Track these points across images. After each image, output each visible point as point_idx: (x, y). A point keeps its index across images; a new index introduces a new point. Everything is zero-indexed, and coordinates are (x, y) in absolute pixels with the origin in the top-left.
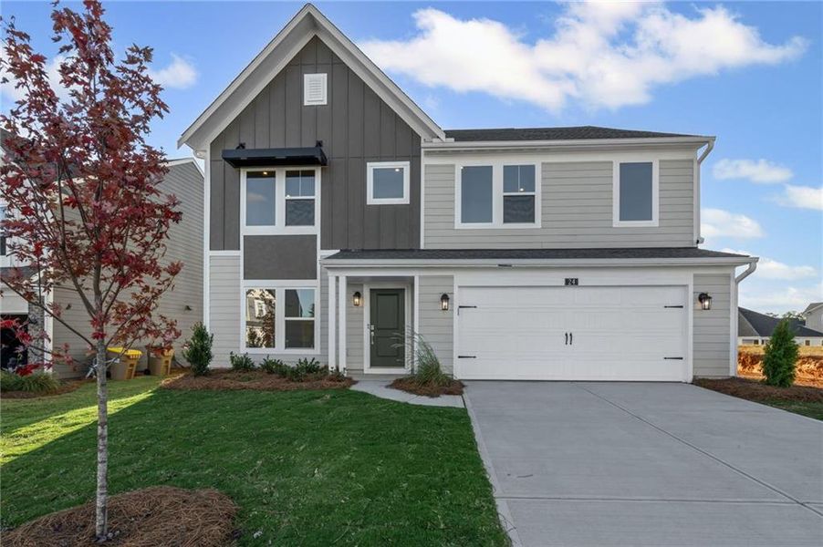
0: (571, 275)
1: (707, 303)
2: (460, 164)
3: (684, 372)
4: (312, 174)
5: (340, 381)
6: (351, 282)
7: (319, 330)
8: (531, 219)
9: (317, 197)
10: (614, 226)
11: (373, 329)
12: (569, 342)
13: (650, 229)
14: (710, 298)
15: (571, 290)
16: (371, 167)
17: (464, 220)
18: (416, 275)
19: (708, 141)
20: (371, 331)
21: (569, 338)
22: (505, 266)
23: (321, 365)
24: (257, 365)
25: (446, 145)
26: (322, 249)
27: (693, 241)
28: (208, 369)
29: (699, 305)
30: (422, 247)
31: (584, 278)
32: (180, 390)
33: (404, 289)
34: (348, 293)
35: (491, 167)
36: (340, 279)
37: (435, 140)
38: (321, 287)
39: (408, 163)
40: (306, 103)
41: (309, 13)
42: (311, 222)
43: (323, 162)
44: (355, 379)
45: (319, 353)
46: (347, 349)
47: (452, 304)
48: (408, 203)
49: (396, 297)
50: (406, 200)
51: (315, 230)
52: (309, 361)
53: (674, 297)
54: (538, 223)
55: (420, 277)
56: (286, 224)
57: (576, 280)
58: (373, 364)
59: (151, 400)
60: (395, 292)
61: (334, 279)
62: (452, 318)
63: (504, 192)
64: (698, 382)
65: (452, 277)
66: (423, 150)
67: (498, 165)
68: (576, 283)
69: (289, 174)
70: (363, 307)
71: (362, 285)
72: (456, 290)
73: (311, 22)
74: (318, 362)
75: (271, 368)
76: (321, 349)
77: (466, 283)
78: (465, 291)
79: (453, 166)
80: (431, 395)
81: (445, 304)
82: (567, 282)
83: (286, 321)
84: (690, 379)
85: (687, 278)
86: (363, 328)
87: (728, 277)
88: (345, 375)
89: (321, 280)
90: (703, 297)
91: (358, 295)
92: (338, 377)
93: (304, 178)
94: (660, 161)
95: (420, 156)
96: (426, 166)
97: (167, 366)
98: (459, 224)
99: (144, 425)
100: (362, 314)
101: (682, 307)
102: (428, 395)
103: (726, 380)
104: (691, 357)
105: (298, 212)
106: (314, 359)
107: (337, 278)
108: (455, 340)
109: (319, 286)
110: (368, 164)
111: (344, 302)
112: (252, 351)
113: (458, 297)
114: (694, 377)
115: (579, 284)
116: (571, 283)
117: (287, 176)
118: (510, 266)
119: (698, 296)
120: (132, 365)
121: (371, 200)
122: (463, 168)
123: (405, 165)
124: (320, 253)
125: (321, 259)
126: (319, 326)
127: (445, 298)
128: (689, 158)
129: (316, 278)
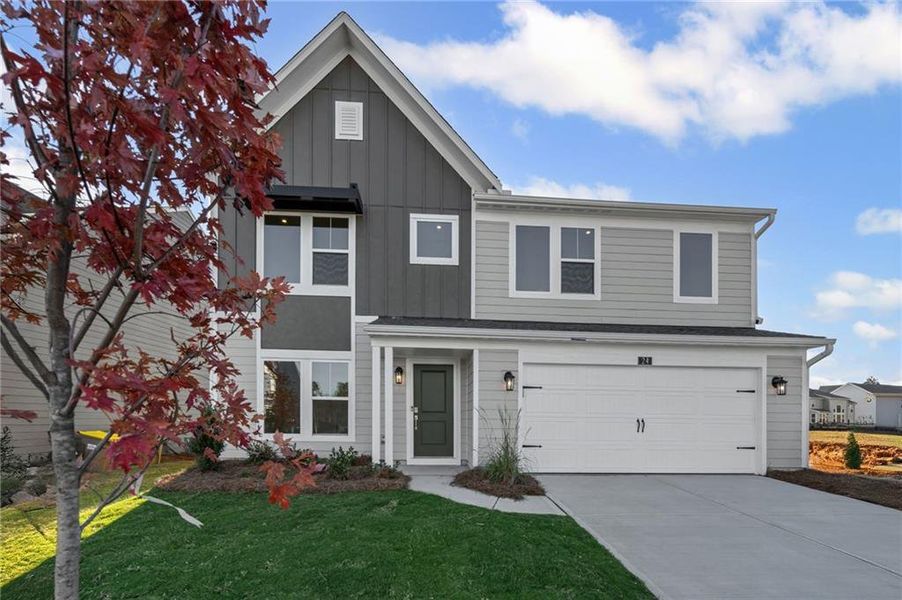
0: (645, 353)
1: (782, 388)
2: (514, 221)
3: (757, 463)
4: (344, 224)
5: (391, 478)
6: (399, 354)
8: (590, 289)
9: (351, 251)
10: (675, 300)
11: (416, 411)
12: (640, 430)
13: (709, 306)
14: (786, 382)
15: (644, 371)
16: (415, 219)
17: (519, 288)
18: (475, 347)
19: (769, 214)
20: (415, 414)
21: (641, 424)
22: (578, 340)
23: (363, 456)
25: (502, 198)
26: (356, 314)
27: (750, 321)
29: (773, 390)
30: (473, 317)
31: (659, 357)
32: (186, 492)
33: (452, 366)
35: (548, 228)
36: (386, 349)
37: (490, 191)
38: (357, 360)
39: (457, 217)
40: (337, 137)
41: (344, 24)
42: (345, 282)
43: (355, 208)
44: (407, 473)
45: (354, 441)
47: (517, 384)
48: (457, 264)
49: (442, 374)
50: (454, 260)
51: (349, 290)
52: (346, 451)
53: (746, 380)
54: (597, 296)
55: (480, 351)
56: (314, 283)
57: (650, 359)
58: (417, 453)
59: (146, 510)
60: (442, 369)
61: (379, 350)
62: (517, 401)
63: (562, 257)
64: (773, 474)
65: (516, 352)
66: (473, 203)
67: (556, 226)
68: (650, 363)
69: (317, 223)
70: (405, 385)
71: (405, 359)
72: (521, 367)
73: (346, 36)
74: (357, 452)
76: (356, 435)
77: (531, 358)
78: (530, 369)
79: (507, 224)
81: (508, 383)
82: (642, 361)
83: (314, 401)
84: (764, 472)
85: (760, 359)
86: (405, 410)
87: (800, 360)
88: (395, 469)
89: (357, 350)
90: (777, 382)
91: (401, 370)
92: (388, 472)
93: (335, 229)
94: (720, 233)
95: (470, 210)
96: (477, 222)
98: (513, 292)
99: (140, 560)
100: (404, 394)
101: (753, 392)
102: (511, 497)
104: (764, 447)
105: (329, 268)
106: (351, 449)
107: (383, 349)
109: (354, 358)
110: (412, 215)
113: (523, 376)
114: (768, 468)
115: (654, 364)
116: (644, 362)
117: (315, 225)
118: (584, 340)
119: (771, 380)
121: (415, 259)
122: (518, 227)
123: (454, 220)
124: (355, 319)
125: (356, 327)
126: (354, 408)
127: (508, 376)
128: (745, 232)
129: (350, 350)
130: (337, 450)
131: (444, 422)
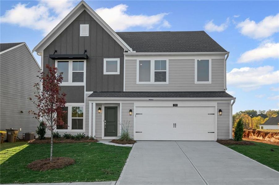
0: (175, 103)
1: (221, 113)
2: (138, 59)
3: (214, 137)
4: (82, 62)
6: (97, 105)
7: (85, 122)
8: (165, 80)
9: (85, 71)
10: (195, 83)
11: (105, 122)
12: (175, 127)
13: (208, 85)
14: (222, 111)
15: (175, 108)
16: (105, 60)
17: (140, 81)
18: (121, 102)
20: (105, 123)
21: (175, 125)
22: (151, 100)
23: (86, 136)
24: (62, 136)
25: (133, 53)
26: (86, 91)
27: (223, 89)
28: (45, 137)
29: (219, 114)
30: (124, 91)
31: (180, 104)
33: (117, 107)
34: (96, 108)
35: (150, 61)
37: (129, 52)
38: (86, 106)
39: (119, 59)
40: (81, 36)
41: (83, 4)
42: (82, 81)
43: (87, 58)
44: (98, 140)
45: (85, 131)
46: (96, 130)
47: (133, 113)
48: (119, 74)
49: (114, 110)
51: (84, 84)
52: (81, 134)
53: (211, 111)
54: (167, 82)
56: (73, 82)
57: (177, 105)
58: (105, 135)
60: (114, 108)
62: (133, 118)
63: (155, 70)
64: (220, 141)
65: (133, 103)
66: (124, 55)
67: (153, 60)
68: (177, 106)
70: (102, 113)
71: (101, 106)
72: (135, 108)
73: (83, 6)
74: (85, 135)
75: (67, 137)
76: (86, 130)
77: (139, 105)
78: (138, 108)
79: (136, 60)
80: (123, 144)
81: (131, 113)
82: (174, 105)
83: (72, 119)
84: (216, 140)
85: (215, 104)
86: (102, 122)
87: (229, 104)
88: (95, 139)
89: (86, 103)
90: (220, 111)
91: (100, 109)
92: (92, 139)
94: (212, 59)
95: (124, 56)
96: (126, 60)
97: (15, 138)
98: (138, 82)
100: (101, 116)
101: (214, 114)
103: (229, 140)
104: (217, 132)
105: (77, 77)
106: (83, 133)
107: (92, 104)
108: (134, 126)
109: (85, 105)
110: (104, 59)
111: (95, 111)
112: (59, 131)
113: (135, 111)
114: (218, 139)
116: (175, 105)
117: (73, 63)
118: (153, 100)
119: (218, 110)
120: (3, 138)
121: (105, 73)
122: (140, 61)
123: (118, 60)
124: (86, 93)
125: (86, 95)
126: (85, 121)
127: (131, 111)
128: (222, 58)
129: (84, 102)
130: (79, 134)
131: (115, 125)
